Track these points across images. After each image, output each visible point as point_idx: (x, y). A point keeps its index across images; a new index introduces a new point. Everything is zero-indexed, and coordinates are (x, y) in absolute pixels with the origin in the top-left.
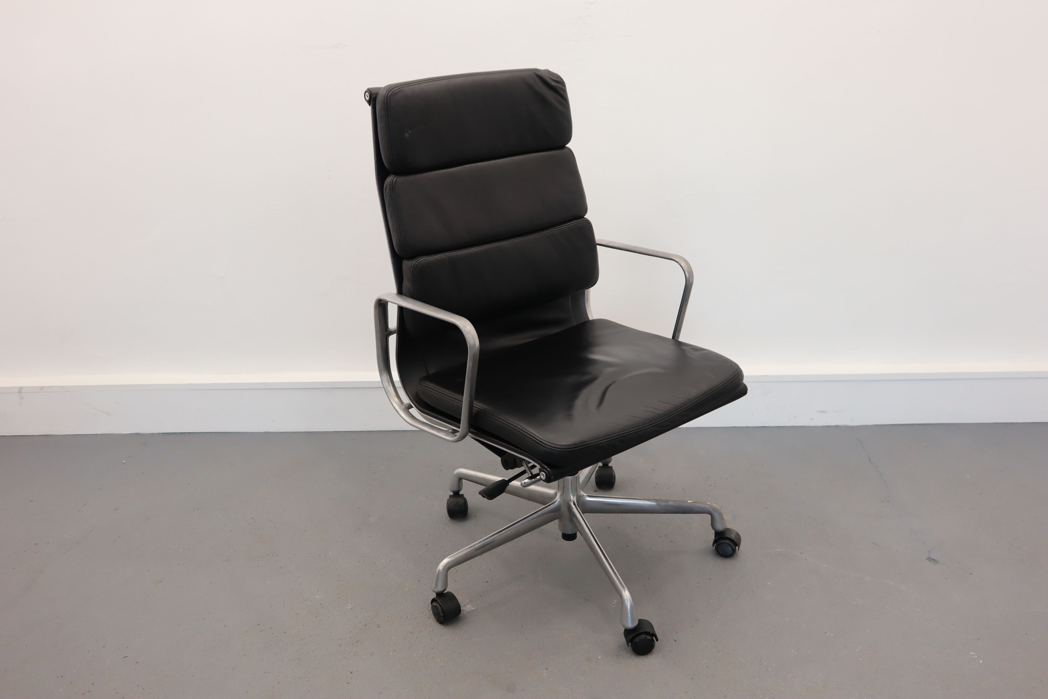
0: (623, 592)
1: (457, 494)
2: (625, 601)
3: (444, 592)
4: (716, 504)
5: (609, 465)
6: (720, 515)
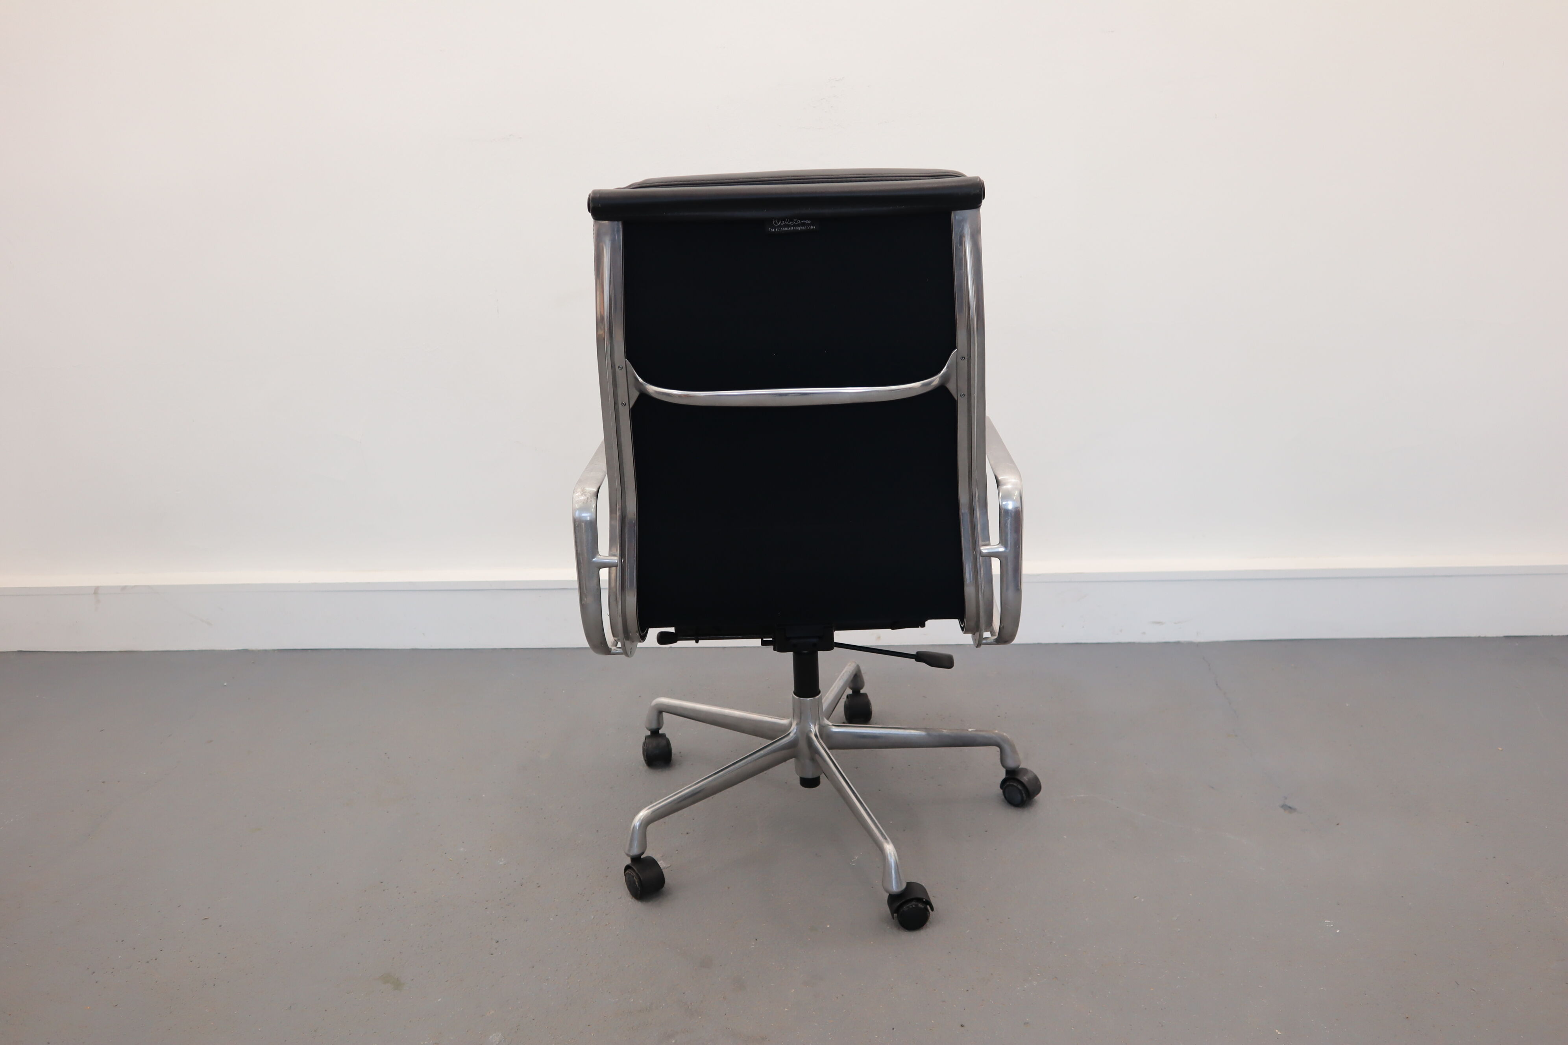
0: (884, 844)
1: (655, 733)
2: (888, 856)
3: (642, 857)
4: (1005, 734)
5: (862, 691)
6: (1012, 747)
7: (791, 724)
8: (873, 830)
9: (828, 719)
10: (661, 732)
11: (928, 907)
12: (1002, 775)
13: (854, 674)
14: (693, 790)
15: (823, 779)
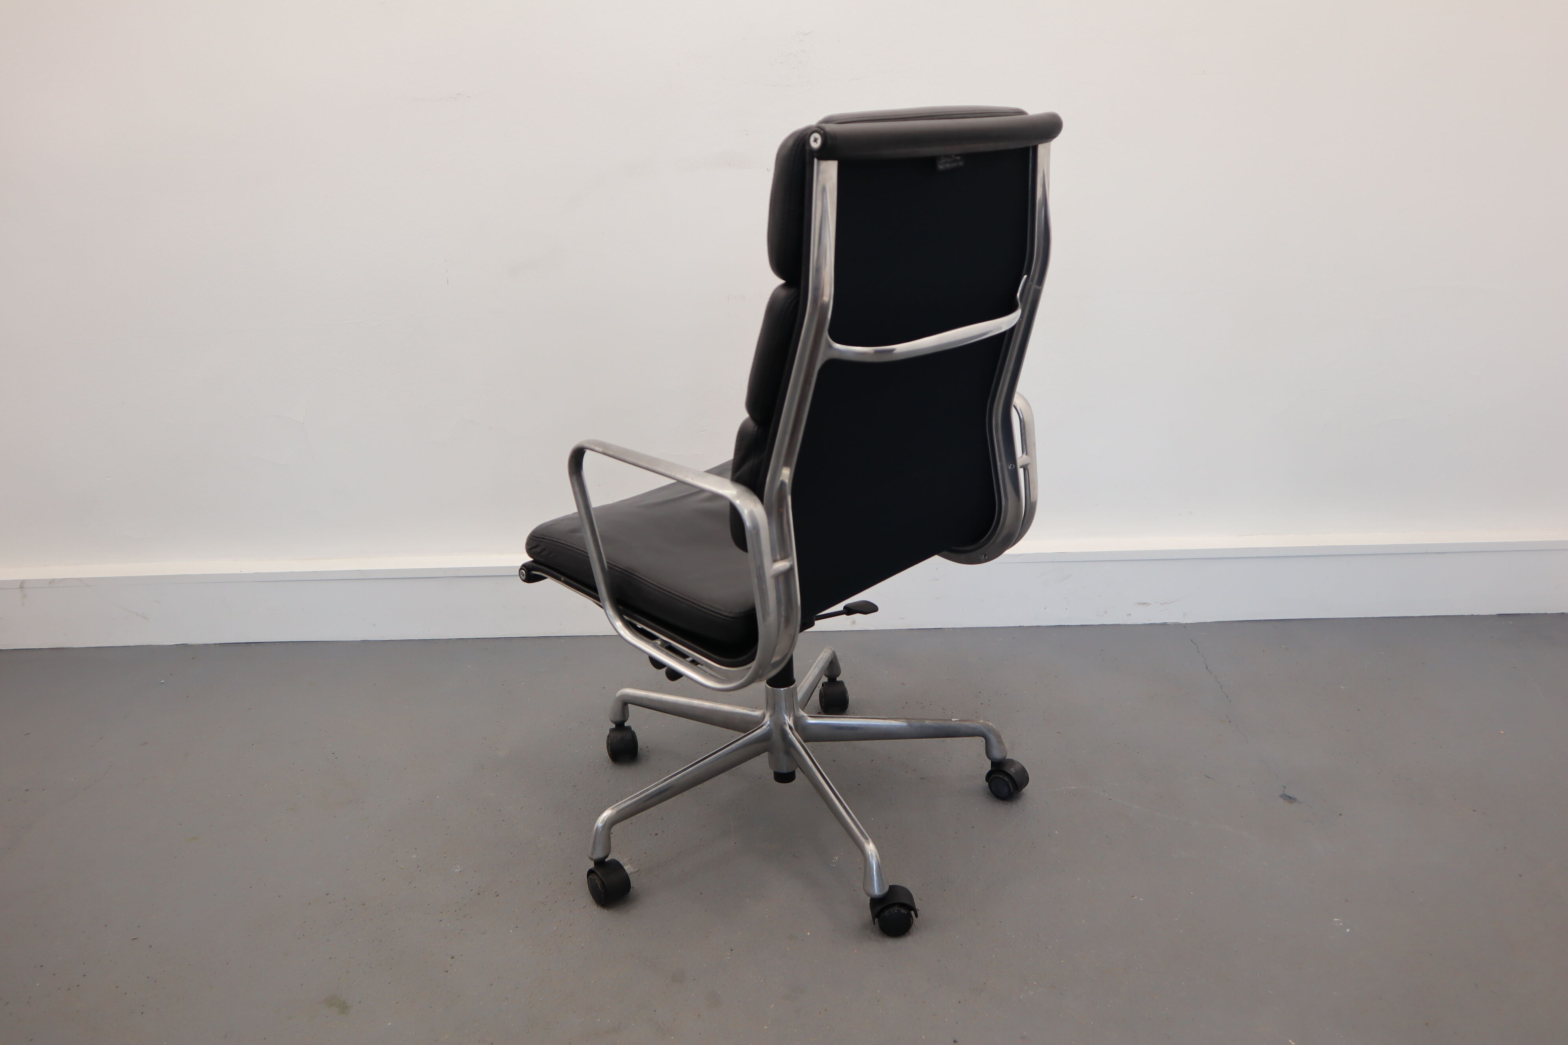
0: (866, 845)
1: (620, 726)
2: (869, 858)
3: (606, 860)
4: (990, 724)
5: (838, 679)
6: (998, 737)
7: (764, 716)
8: (853, 829)
9: (803, 710)
10: (626, 724)
11: (912, 912)
12: (988, 767)
13: (830, 660)
14: (659, 789)
15: (799, 774)
